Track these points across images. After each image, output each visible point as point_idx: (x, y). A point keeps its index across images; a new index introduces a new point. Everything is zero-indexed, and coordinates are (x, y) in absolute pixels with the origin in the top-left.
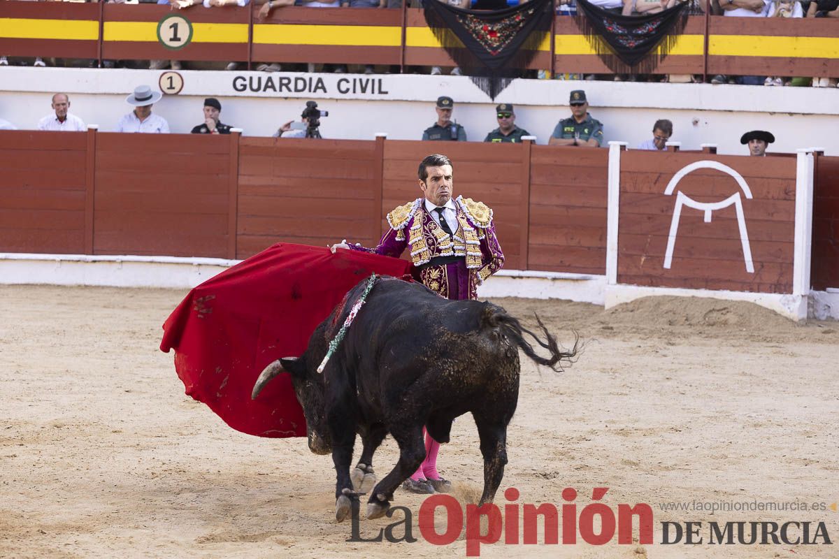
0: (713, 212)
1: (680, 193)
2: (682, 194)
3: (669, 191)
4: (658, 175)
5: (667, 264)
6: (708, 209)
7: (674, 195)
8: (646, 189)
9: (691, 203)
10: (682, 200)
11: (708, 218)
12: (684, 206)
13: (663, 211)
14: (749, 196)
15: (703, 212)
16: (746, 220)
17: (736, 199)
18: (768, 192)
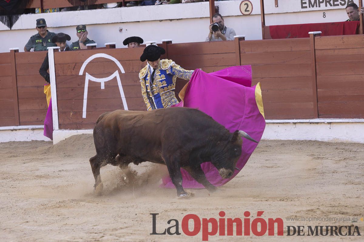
0: (105, 82)
1: (87, 74)
2: (88, 74)
3: (81, 73)
4: (75, 64)
5: (84, 116)
6: (102, 81)
7: (84, 75)
8: (69, 73)
9: (94, 79)
10: (88, 77)
11: (103, 87)
12: (90, 81)
13: (79, 85)
14: (123, 71)
15: (100, 83)
16: (123, 86)
17: (116, 74)
18: (133, 69)
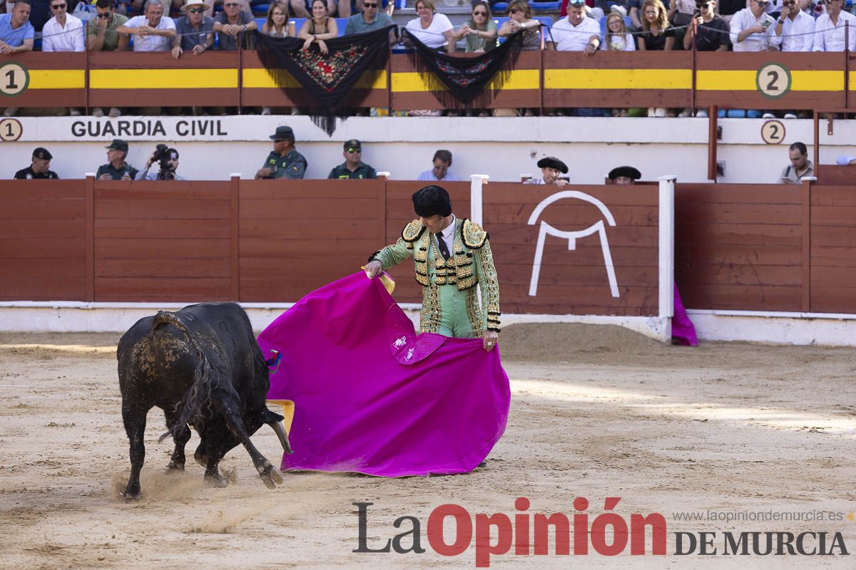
0: (577, 240)
1: (543, 223)
2: (546, 224)
3: (532, 221)
4: (520, 206)
5: (533, 291)
6: (572, 237)
7: (538, 224)
8: (509, 220)
9: (555, 233)
10: (546, 229)
11: (572, 246)
12: (548, 235)
13: (526, 241)
14: (612, 223)
15: (567, 240)
16: (610, 247)
17: (599, 226)
18: (631, 219)
